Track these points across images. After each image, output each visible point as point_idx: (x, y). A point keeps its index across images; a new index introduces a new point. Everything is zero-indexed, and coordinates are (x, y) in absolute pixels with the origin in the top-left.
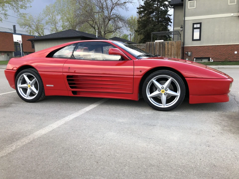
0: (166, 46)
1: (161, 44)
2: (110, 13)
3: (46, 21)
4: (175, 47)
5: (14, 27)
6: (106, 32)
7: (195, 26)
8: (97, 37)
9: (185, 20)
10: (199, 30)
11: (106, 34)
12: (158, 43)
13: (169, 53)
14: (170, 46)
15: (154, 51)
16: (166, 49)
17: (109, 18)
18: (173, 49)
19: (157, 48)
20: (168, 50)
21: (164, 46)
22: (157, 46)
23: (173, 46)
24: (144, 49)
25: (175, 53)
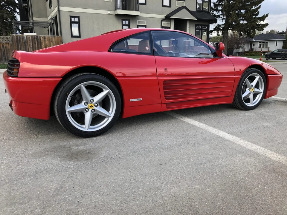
0: (43, 41)
1: (35, 39)
4: (54, 43)
7: (73, 20)
9: (60, 10)
10: (77, 25)
12: (30, 36)
14: (47, 43)
16: (43, 46)
19: (29, 44)
21: (39, 42)
22: (29, 40)
24: (8, 44)
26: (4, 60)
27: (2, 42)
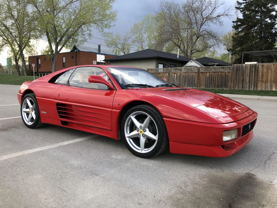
0: (260, 69)
1: (253, 67)
2: (200, 30)
3: (133, 39)
4: (273, 71)
5: (99, 46)
6: (193, 52)
8: (178, 57)
11: (193, 53)
12: (249, 65)
13: (264, 79)
14: (265, 70)
15: (243, 76)
16: (260, 74)
17: (198, 35)
18: (270, 73)
19: (246, 72)
20: (263, 75)
21: (257, 70)
22: (247, 69)
23: (270, 69)
24: (230, 72)
25: (272, 79)
26: (224, 86)
27: (225, 71)
